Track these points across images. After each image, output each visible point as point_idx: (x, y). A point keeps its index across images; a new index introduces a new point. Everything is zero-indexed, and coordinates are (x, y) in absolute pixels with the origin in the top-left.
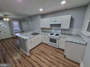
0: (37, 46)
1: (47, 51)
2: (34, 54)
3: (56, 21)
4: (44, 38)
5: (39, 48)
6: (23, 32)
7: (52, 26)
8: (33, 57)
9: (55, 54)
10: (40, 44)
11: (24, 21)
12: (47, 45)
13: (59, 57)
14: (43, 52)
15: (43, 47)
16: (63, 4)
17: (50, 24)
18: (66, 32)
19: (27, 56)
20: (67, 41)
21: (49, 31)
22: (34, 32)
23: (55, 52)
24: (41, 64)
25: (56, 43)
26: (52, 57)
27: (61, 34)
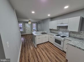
0: (44, 43)
1: (50, 50)
2: (39, 47)
3: (62, 24)
4: (51, 38)
5: (45, 45)
6: (38, 31)
7: (60, 28)
8: (38, 49)
9: (57, 54)
10: (47, 42)
11: (39, 23)
12: (53, 44)
13: (60, 58)
14: (46, 49)
15: (48, 46)
16: (66, 9)
17: (57, 26)
18: (75, 35)
19: (35, 47)
20: (69, 44)
21: (57, 32)
22: (44, 32)
23: (58, 53)
24: (41, 56)
25: (60, 44)
26: (52, 55)
27: (69, 36)
